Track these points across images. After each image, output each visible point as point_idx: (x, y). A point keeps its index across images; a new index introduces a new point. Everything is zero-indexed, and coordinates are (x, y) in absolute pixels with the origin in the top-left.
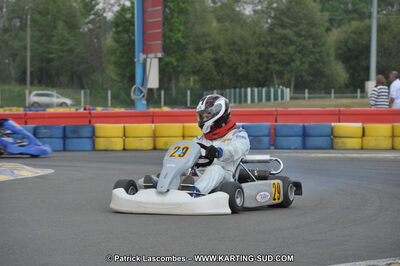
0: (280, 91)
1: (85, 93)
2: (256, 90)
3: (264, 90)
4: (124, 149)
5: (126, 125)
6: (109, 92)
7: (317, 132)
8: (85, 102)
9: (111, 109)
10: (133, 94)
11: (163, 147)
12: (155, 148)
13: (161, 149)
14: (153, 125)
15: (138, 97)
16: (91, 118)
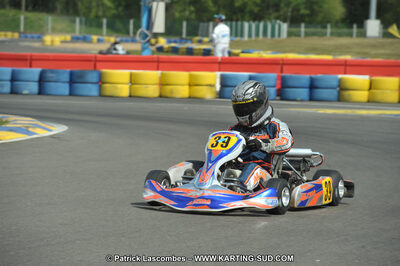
0: (277, 27)
1: (80, 21)
2: (254, 25)
3: (261, 25)
4: (130, 96)
5: (133, 71)
6: (105, 21)
7: (324, 84)
8: (80, 30)
9: (106, 38)
10: (138, 38)
11: (169, 95)
12: (161, 96)
13: (167, 97)
14: (159, 72)
15: (143, 41)
16: (96, 62)
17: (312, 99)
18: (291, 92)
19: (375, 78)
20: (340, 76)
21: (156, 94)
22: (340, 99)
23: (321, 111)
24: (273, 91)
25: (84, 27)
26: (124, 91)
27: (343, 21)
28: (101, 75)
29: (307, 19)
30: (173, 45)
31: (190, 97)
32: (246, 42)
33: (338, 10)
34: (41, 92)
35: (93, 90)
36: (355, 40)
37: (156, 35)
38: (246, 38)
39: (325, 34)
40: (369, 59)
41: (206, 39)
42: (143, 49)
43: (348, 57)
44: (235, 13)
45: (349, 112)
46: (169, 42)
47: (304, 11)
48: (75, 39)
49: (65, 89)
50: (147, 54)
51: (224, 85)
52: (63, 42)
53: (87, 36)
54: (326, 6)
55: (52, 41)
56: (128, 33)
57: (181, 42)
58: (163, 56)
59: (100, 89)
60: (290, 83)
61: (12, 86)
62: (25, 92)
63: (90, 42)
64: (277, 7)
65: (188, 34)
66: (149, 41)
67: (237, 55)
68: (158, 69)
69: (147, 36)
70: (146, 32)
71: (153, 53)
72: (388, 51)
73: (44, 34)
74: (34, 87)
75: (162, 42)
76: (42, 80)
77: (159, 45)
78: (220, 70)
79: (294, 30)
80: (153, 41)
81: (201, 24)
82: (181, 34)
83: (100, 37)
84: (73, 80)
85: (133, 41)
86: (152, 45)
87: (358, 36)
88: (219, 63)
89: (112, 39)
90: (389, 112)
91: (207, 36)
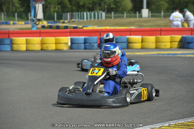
0: (100, 14)
1: (4, 14)
2: (88, 13)
3: (92, 13)
4: (26, 50)
5: (27, 38)
6: (16, 14)
8: (4, 18)
9: (17, 22)
12: (42, 50)
13: (45, 50)
14: (40, 38)
15: (32, 23)
16: (9, 34)
19: (144, 37)
20: (127, 37)
21: (39, 49)
22: (128, 48)
24: (96, 45)
25: (6, 17)
27: (132, 10)
28: (11, 41)
29: (114, 10)
30: (50, 24)
31: (56, 50)
32: (85, 22)
33: (129, 5)
35: (8, 48)
36: (138, 19)
37: (39, 20)
38: (85, 19)
39: (124, 17)
40: (143, 28)
41: (66, 21)
42: (33, 27)
43: (133, 27)
44: (80, 8)
47: (113, 6)
48: (2, 23)
50: (34, 29)
51: (72, 43)
53: (8, 21)
54: (123, 3)
56: (28, 19)
57: (54, 23)
58: (43, 30)
59: (11, 47)
63: (9, 24)
64: (100, 5)
66: (35, 23)
67: (80, 28)
68: (40, 37)
69: (34, 20)
72: (152, 24)
75: (45, 23)
77: (43, 25)
78: (70, 36)
79: (108, 15)
80: (37, 23)
81: (64, 14)
83: (14, 22)
86: (37, 25)
87: (139, 17)
88: (70, 32)
89: (20, 23)
90: (150, 53)
91: (67, 19)
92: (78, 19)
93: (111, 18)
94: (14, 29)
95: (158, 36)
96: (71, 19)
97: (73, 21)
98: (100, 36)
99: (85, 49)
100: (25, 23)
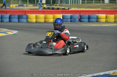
3: (74, 1)
4: (36, 22)
5: (37, 15)
6: (28, 0)
7: (92, 17)
8: (21, 3)
9: (28, 5)
10: (38, 5)
11: (47, 21)
12: (45, 22)
14: (44, 15)
16: (25, 12)
17: (89, 22)
18: (83, 20)
19: (107, 15)
20: (97, 15)
21: (44, 21)
22: (97, 21)
23: (92, 25)
24: (77, 20)
25: (22, 2)
26: (34, 21)
28: (27, 16)
30: (48, 7)
32: (69, 5)
34: (10, 21)
35: (25, 20)
36: (101, 4)
37: (43, 4)
38: (69, 4)
39: (92, 3)
40: (106, 10)
41: (58, 5)
42: (39, 8)
43: (99, 9)
45: (100, 25)
46: (47, 6)
48: (19, 6)
49: (17, 20)
50: (40, 9)
51: (63, 18)
52: (16, 6)
53: (23, 4)
55: (13, 6)
56: (35, 3)
57: (50, 6)
58: (45, 10)
59: (27, 20)
60: (83, 17)
61: (1, 20)
62: (5, 21)
63: (24, 6)
65: (52, 3)
67: (66, 9)
68: (44, 14)
69: (40, 4)
70: (40, 3)
71: (42, 9)
72: (111, 7)
73: (10, 4)
74: (8, 20)
75: (45, 6)
76: (10, 18)
77: (44, 7)
78: (62, 14)
79: (83, 1)
80: (42, 6)
81: (56, 0)
82: (50, 3)
84: (19, 18)
85: (36, 6)
86: (42, 7)
87: (102, 3)
88: (62, 12)
89: (30, 5)
90: (111, 25)
91: (58, 4)
92: (65, 3)
93: (85, 3)
94: (27, 9)
95: (116, 15)
96: (61, 3)
97: (62, 5)
98: (80, 14)
99: (71, 22)
100: (33, 6)
